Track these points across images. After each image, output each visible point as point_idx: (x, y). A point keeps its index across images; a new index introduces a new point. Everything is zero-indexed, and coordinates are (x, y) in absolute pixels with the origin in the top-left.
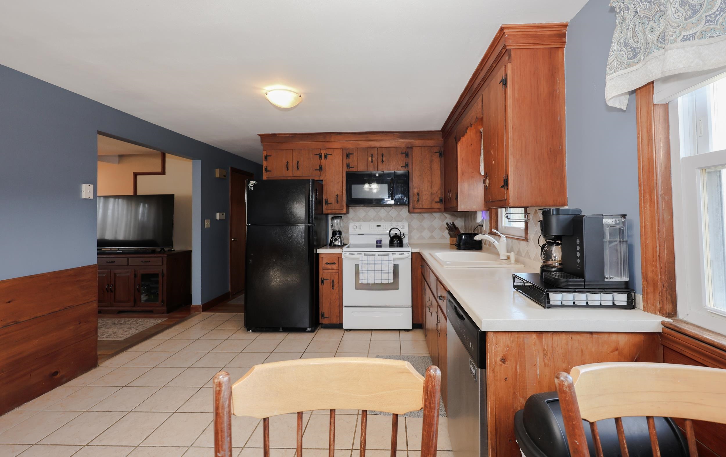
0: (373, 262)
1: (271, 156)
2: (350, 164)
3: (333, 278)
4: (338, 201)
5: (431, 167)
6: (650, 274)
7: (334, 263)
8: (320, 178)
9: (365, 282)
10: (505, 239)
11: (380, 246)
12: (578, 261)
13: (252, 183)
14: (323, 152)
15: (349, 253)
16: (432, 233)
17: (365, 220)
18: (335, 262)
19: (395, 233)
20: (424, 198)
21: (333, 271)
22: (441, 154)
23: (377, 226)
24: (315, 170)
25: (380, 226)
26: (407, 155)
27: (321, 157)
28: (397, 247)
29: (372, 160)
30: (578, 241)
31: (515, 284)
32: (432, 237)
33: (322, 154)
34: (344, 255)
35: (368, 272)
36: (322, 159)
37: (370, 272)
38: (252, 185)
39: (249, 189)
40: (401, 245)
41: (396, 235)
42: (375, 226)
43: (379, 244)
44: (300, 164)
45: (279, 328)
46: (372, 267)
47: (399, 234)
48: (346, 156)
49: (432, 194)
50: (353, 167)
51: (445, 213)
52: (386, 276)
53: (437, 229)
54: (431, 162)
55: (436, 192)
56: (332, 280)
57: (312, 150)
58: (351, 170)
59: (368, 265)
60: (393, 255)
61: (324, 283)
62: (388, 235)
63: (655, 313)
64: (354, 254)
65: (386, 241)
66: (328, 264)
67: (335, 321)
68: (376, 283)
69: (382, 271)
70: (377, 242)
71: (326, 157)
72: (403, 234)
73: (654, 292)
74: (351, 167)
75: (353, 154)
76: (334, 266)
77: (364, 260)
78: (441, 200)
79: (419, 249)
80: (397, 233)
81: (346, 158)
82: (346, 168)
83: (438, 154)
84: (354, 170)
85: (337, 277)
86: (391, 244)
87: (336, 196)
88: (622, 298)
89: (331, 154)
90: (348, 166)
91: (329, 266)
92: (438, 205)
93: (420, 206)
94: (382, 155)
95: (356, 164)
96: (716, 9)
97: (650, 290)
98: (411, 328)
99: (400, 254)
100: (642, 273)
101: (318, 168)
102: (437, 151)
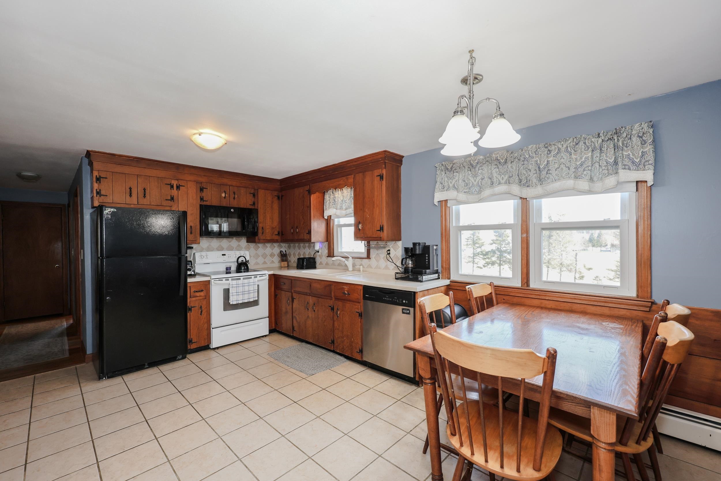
0: (242, 285)
1: (106, 178)
2: (204, 198)
3: (201, 305)
4: (192, 232)
5: (272, 207)
6: (444, 266)
7: (202, 291)
8: (171, 209)
9: (235, 303)
10: (351, 259)
11: (230, 273)
12: (427, 263)
13: (109, 210)
14: (175, 183)
15: (218, 280)
16: (265, 259)
17: (209, 249)
18: (203, 289)
19: (242, 261)
20: (267, 231)
21: (201, 298)
22: (278, 198)
23: (223, 255)
24: (166, 200)
25: (225, 255)
26: (254, 195)
27: (172, 188)
28: (245, 272)
29: (225, 196)
30: (427, 255)
31: (396, 277)
32: (265, 263)
33: (173, 184)
34: (213, 282)
35: (237, 294)
36: (173, 189)
37: (239, 293)
38: (109, 212)
39: (106, 217)
40: (247, 270)
41: (243, 262)
42: (221, 255)
43: (228, 271)
44: (147, 192)
45: (144, 365)
46: (241, 289)
47: (244, 261)
48: (199, 189)
49: (273, 228)
50: (207, 201)
51: (281, 243)
52: (252, 295)
53: (276, 255)
54: (272, 202)
55: (275, 227)
56: (200, 306)
57: (161, 178)
58: (204, 203)
59: (237, 288)
60: (255, 277)
61: (191, 311)
62: (236, 263)
63: (445, 279)
64: (222, 280)
65: (234, 268)
66: (197, 291)
67: (203, 344)
68: (244, 303)
69: (249, 292)
70: (227, 269)
71: (178, 187)
72: (248, 261)
73: (445, 272)
74: (205, 201)
75: (207, 189)
76: (202, 294)
77: (233, 284)
78: (279, 233)
79: (273, 271)
80: (243, 261)
81: (199, 191)
82: (200, 201)
83: (277, 197)
84: (208, 203)
85: (204, 302)
86: (238, 270)
87: (190, 228)
88: (436, 276)
89: (184, 186)
90: (202, 199)
91: (198, 294)
92: (277, 237)
93: (264, 238)
94: (234, 193)
95: (210, 198)
96: (470, 186)
97: (444, 271)
98: (268, 333)
99: (260, 277)
100: (441, 266)
101: (169, 198)
102: (276, 195)
